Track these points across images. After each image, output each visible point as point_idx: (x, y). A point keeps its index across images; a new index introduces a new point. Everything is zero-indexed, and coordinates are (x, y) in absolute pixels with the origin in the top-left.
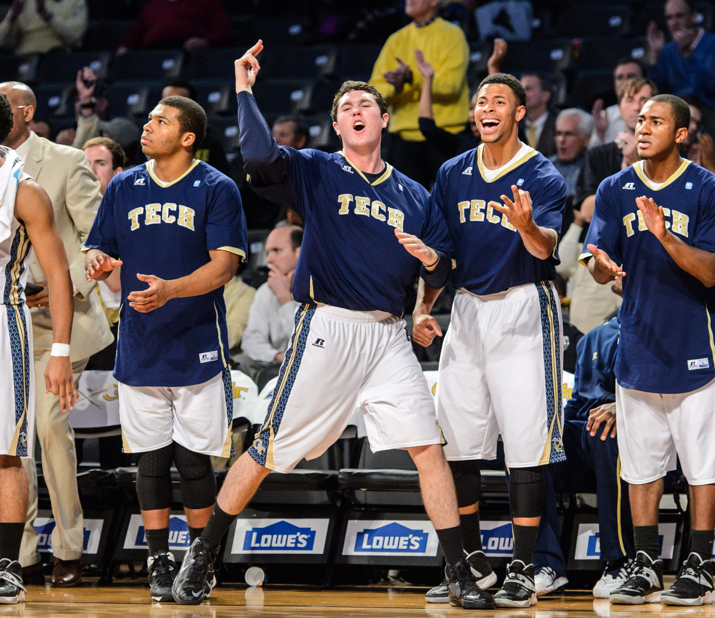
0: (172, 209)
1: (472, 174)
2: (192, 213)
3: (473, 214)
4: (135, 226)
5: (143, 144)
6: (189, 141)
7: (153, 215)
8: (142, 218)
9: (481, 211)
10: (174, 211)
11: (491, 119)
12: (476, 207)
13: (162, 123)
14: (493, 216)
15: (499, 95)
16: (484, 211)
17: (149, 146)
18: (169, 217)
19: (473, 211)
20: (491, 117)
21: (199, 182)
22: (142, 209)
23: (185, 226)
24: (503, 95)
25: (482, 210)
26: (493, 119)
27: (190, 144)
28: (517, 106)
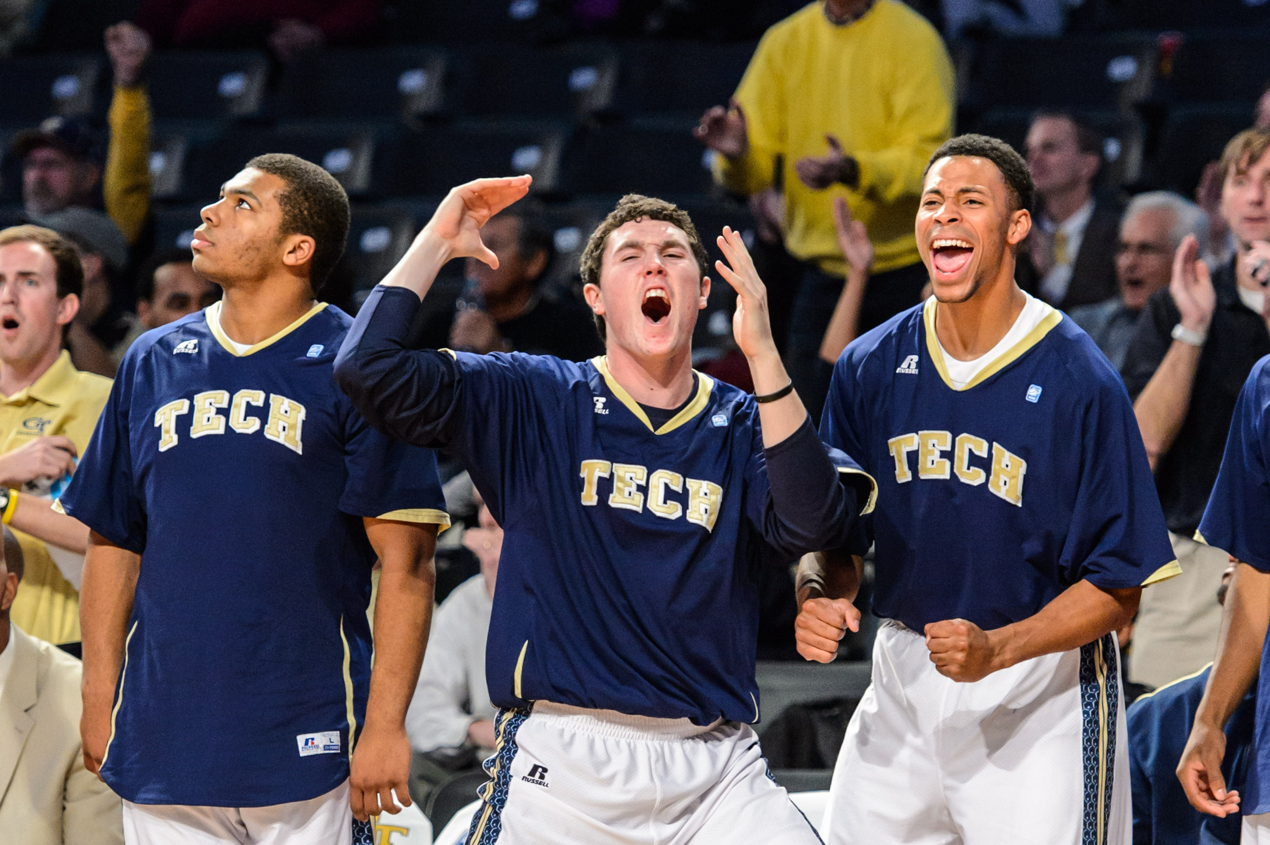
0: (254, 403)
1: (919, 372)
2: (299, 413)
3: (925, 463)
4: (169, 441)
5: (195, 249)
6: (299, 254)
7: (208, 415)
8: (184, 423)
9: (941, 457)
10: (258, 407)
11: (952, 239)
12: (930, 447)
13: (245, 206)
14: (968, 469)
15: (970, 186)
16: (948, 455)
17: (208, 256)
18: (245, 419)
19: (925, 457)
20: (951, 234)
21: (322, 347)
22: (186, 403)
23: (281, 440)
24: (979, 187)
25: (944, 454)
26: (957, 239)
27: (301, 262)
28: (1011, 210)
